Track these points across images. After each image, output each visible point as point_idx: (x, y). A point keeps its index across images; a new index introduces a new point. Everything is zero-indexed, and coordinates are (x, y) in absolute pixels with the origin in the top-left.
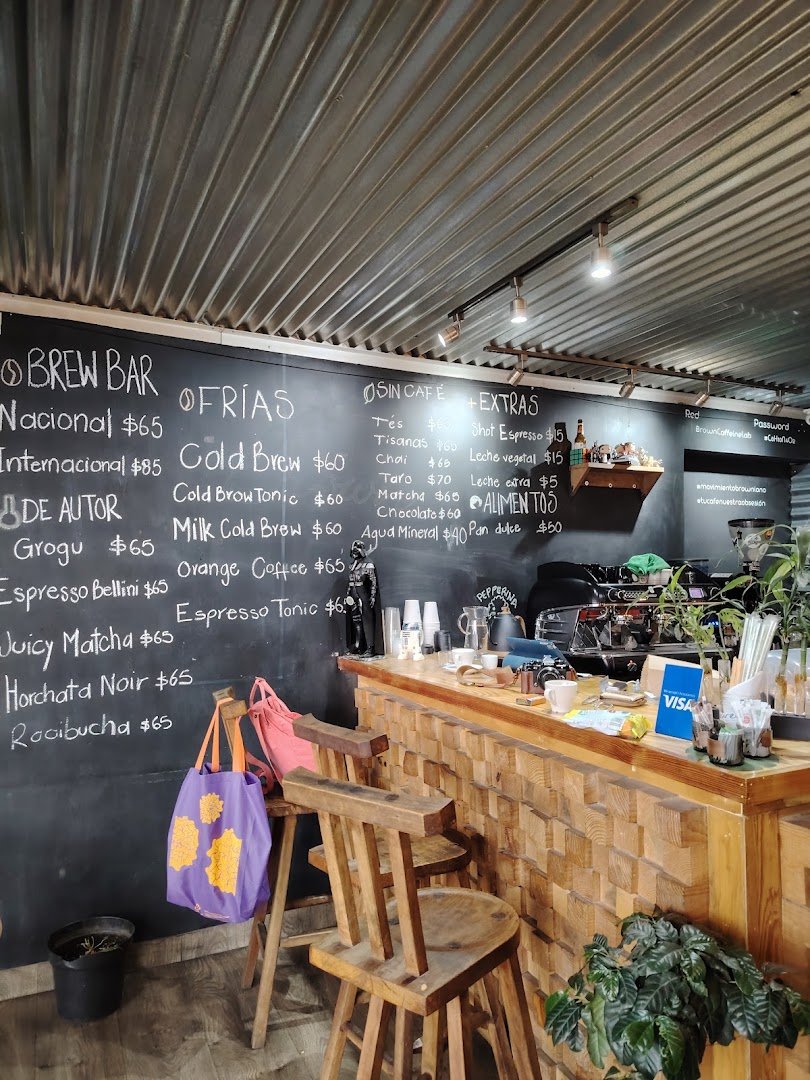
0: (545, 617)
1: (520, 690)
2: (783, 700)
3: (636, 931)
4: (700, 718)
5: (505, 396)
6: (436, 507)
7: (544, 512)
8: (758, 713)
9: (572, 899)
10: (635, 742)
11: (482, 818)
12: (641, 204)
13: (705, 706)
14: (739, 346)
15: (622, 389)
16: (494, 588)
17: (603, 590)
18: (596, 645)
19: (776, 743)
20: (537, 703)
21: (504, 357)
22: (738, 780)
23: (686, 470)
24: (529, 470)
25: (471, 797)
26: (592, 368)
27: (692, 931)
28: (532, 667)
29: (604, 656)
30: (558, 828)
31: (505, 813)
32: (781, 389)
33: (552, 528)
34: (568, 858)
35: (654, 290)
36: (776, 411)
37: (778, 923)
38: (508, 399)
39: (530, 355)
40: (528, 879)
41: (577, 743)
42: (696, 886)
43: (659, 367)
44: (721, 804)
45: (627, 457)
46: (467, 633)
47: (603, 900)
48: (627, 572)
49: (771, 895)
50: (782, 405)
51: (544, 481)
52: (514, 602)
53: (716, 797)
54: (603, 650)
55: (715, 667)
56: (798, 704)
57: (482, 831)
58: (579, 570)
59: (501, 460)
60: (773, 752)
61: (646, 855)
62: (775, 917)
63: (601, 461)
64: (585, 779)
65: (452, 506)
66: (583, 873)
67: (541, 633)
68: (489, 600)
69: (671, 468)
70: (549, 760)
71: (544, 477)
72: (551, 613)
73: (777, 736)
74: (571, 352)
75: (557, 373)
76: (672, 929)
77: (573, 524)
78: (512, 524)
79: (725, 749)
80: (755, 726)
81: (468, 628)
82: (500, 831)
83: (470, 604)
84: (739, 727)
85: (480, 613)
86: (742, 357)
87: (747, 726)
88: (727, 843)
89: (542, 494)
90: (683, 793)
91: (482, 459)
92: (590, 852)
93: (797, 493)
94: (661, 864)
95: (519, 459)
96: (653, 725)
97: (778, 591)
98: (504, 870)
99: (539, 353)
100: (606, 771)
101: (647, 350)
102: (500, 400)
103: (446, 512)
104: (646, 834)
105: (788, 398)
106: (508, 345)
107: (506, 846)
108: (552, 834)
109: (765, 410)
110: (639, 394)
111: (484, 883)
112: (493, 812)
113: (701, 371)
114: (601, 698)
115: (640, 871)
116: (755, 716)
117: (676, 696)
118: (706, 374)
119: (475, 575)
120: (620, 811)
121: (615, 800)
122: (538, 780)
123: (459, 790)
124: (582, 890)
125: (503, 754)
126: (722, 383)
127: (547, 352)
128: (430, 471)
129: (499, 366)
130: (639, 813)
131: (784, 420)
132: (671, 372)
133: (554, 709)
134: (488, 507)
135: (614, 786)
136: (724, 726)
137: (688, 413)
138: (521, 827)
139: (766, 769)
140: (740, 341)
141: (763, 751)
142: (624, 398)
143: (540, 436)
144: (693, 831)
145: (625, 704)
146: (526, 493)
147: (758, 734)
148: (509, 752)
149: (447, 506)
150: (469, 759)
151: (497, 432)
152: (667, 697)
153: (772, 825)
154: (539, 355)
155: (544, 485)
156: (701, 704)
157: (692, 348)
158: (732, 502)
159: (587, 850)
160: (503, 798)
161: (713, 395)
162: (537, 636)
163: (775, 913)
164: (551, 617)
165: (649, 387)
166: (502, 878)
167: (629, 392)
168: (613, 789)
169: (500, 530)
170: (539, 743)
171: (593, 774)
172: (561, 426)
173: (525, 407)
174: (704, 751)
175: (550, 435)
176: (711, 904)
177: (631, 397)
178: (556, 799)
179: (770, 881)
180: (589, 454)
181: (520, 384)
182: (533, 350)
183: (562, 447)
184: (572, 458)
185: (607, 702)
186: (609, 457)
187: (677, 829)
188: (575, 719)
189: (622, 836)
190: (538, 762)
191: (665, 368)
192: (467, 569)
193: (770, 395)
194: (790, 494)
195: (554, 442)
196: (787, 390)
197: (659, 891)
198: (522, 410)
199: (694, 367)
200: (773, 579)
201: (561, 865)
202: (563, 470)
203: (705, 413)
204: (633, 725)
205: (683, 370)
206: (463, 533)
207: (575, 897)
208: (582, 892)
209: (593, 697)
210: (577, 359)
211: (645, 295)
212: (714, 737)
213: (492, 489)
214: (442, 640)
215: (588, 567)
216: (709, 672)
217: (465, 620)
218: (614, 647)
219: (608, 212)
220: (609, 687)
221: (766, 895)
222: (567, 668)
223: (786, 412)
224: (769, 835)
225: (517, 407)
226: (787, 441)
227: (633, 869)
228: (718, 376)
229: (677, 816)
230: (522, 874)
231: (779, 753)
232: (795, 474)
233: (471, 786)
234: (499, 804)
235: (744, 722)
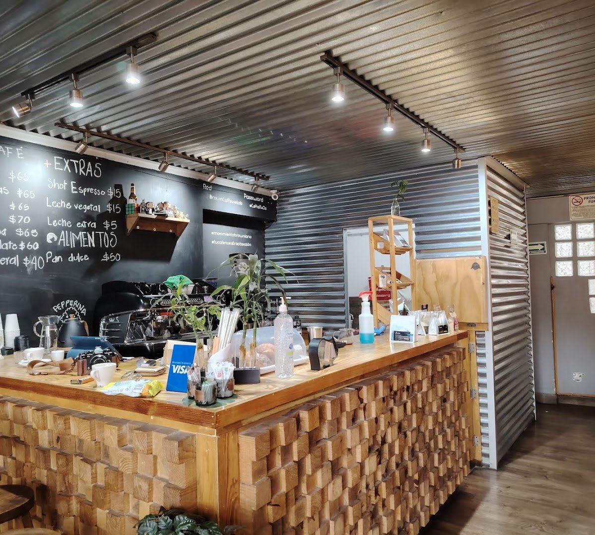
0: (107, 320)
1: (76, 373)
2: (244, 360)
3: (145, 528)
4: (192, 377)
5: (75, 161)
6: (17, 240)
7: (107, 247)
8: (226, 369)
9: (110, 516)
10: (151, 399)
11: (45, 472)
12: (160, 39)
13: (195, 369)
14: (231, 146)
15: (160, 166)
16: (67, 302)
17: (147, 300)
18: (143, 337)
19: (236, 387)
20: (86, 382)
21: (73, 133)
22: (211, 414)
23: (204, 223)
24: (95, 216)
25: (36, 459)
26: (139, 149)
27: (182, 518)
28: (86, 356)
29: (147, 344)
30: (100, 468)
31: (61, 465)
32: (257, 176)
33: (113, 258)
34: (107, 488)
35: (174, 101)
36: (255, 190)
37: (238, 499)
38: (78, 164)
39: (93, 134)
40: (79, 509)
41: (112, 406)
42: (189, 487)
43: (184, 154)
44: (204, 431)
45: (165, 211)
46: (42, 336)
47: (131, 512)
48: (165, 288)
49: (233, 483)
50: (258, 186)
51: (107, 224)
52: (84, 312)
53: (201, 427)
54: (147, 340)
55: (205, 343)
56: (252, 362)
57: (45, 481)
58: (132, 287)
59: (73, 207)
60: (235, 393)
61: (159, 474)
62: (235, 496)
63: (147, 213)
64: (118, 430)
65: (32, 240)
66: (117, 496)
67: (104, 331)
68: (63, 311)
69: (194, 220)
70: (95, 422)
71: (107, 222)
72: (112, 317)
73: (237, 383)
74: (124, 135)
75: (115, 149)
76: (169, 520)
77: (128, 255)
78: (82, 254)
79: (205, 396)
80: (224, 379)
81: (42, 332)
82: (59, 478)
83: (45, 314)
84: (215, 380)
85: (52, 320)
86: (234, 154)
87: (220, 379)
88: (207, 455)
89: (106, 233)
90: (182, 428)
91: (57, 206)
92: (122, 480)
93: (269, 239)
94: (167, 478)
95: (87, 208)
96: (165, 386)
97: (243, 294)
98: (61, 507)
99: (99, 133)
100: (134, 422)
101: (176, 141)
102: (71, 164)
103: (26, 245)
104: (159, 460)
105: (261, 182)
106: (75, 123)
107: (63, 489)
108: (96, 473)
109: (248, 188)
110: (171, 170)
111: (47, 520)
112: (53, 466)
113: (211, 159)
114: (135, 372)
115: (154, 486)
116: (224, 372)
117: (179, 365)
118: (214, 162)
119: (51, 292)
120: (141, 448)
121: (138, 442)
122: (86, 436)
123: (27, 455)
124: (116, 508)
125: (61, 422)
126: (224, 169)
127: (105, 133)
128: (12, 212)
129: (70, 139)
130: (154, 447)
131: (260, 196)
132: (192, 158)
133: (99, 384)
134: (62, 242)
135: (137, 432)
136: (206, 380)
137: (205, 186)
138: (75, 473)
139: (228, 404)
140: (232, 143)
141: (229, 393)
142: (162, 172)
143: (103, 193)
144: (187, 451)
145: (151, 374)
146: (93, 233)
147: (226, 382)
148: (65, 421)
149: (26, 240)
150: (34, 430)
151: (69, 187)
152: (174, 366)
153: (234, 439)
154: (99, 134)
155: (107, 227)
156: (193, 369)
157: (204, 144)
158: (232, 243)
159: (120, 479)
160: (61, 454)
161: (220, 176)
162: (101, 334)
163: (236, 493)
164: (112, 320)
165: (180, 166)
166: (59, 513)
167: (165, 168)
168: (136, 434)
169: (72, 258)
170: (90, 410)
171: (124, 426)
172: (119, 187)
173: (91, 171)
174: (193, 398)
175: (111, 192)
176: (199, 496)
177: (166, 171)
178: (100, 448)
179: (233, 475)
180: (139, 207)
181: (85, 153)
182: (95, 130)
183: (120, 201)
184: (127, 209)
185: (139, 374)
186: (153, 210)
187: (176, 453)
188: (109, 389)
189: (143, 466)
190: (86, 424)
191: (188, 155)
192: (45, 288)
193: (252, 180)
194: (264, 240)
195: (114, 198)
196: (260, 178)
197: (165, 496)
198: (89, 172)
199: (206, 157)
200: (239, 287)
201: (101, 494)
202: (121, 218)
203: (216, 187)
204: (150, 387)
205: (200, 158)
206: (41, 260)
207: (112, 514)
208: (116, 510)
209: (129, 372)
210: (127, 141)
211: (168, 103)
212: (199, 388)
213: (65, 229)
214: (22, 343)
215: (137, 284)
216: (202, 347)
217: (40, 326)
218: (155, 337)
219: (137, 40)
220: (143, 365)
221: (230, 483)
222: (113, 355)
223: (260, 191)
224: (232, 445)
225: (85, 170)
226: (262, 208)
227: (149, 486)
228: (221, 164)
229: (176, 444)
230: (75, 506)
231: (239, 393)
232: (267, 228)
233: (37, 450)
234: (58, 459)
235: (218, 376)
